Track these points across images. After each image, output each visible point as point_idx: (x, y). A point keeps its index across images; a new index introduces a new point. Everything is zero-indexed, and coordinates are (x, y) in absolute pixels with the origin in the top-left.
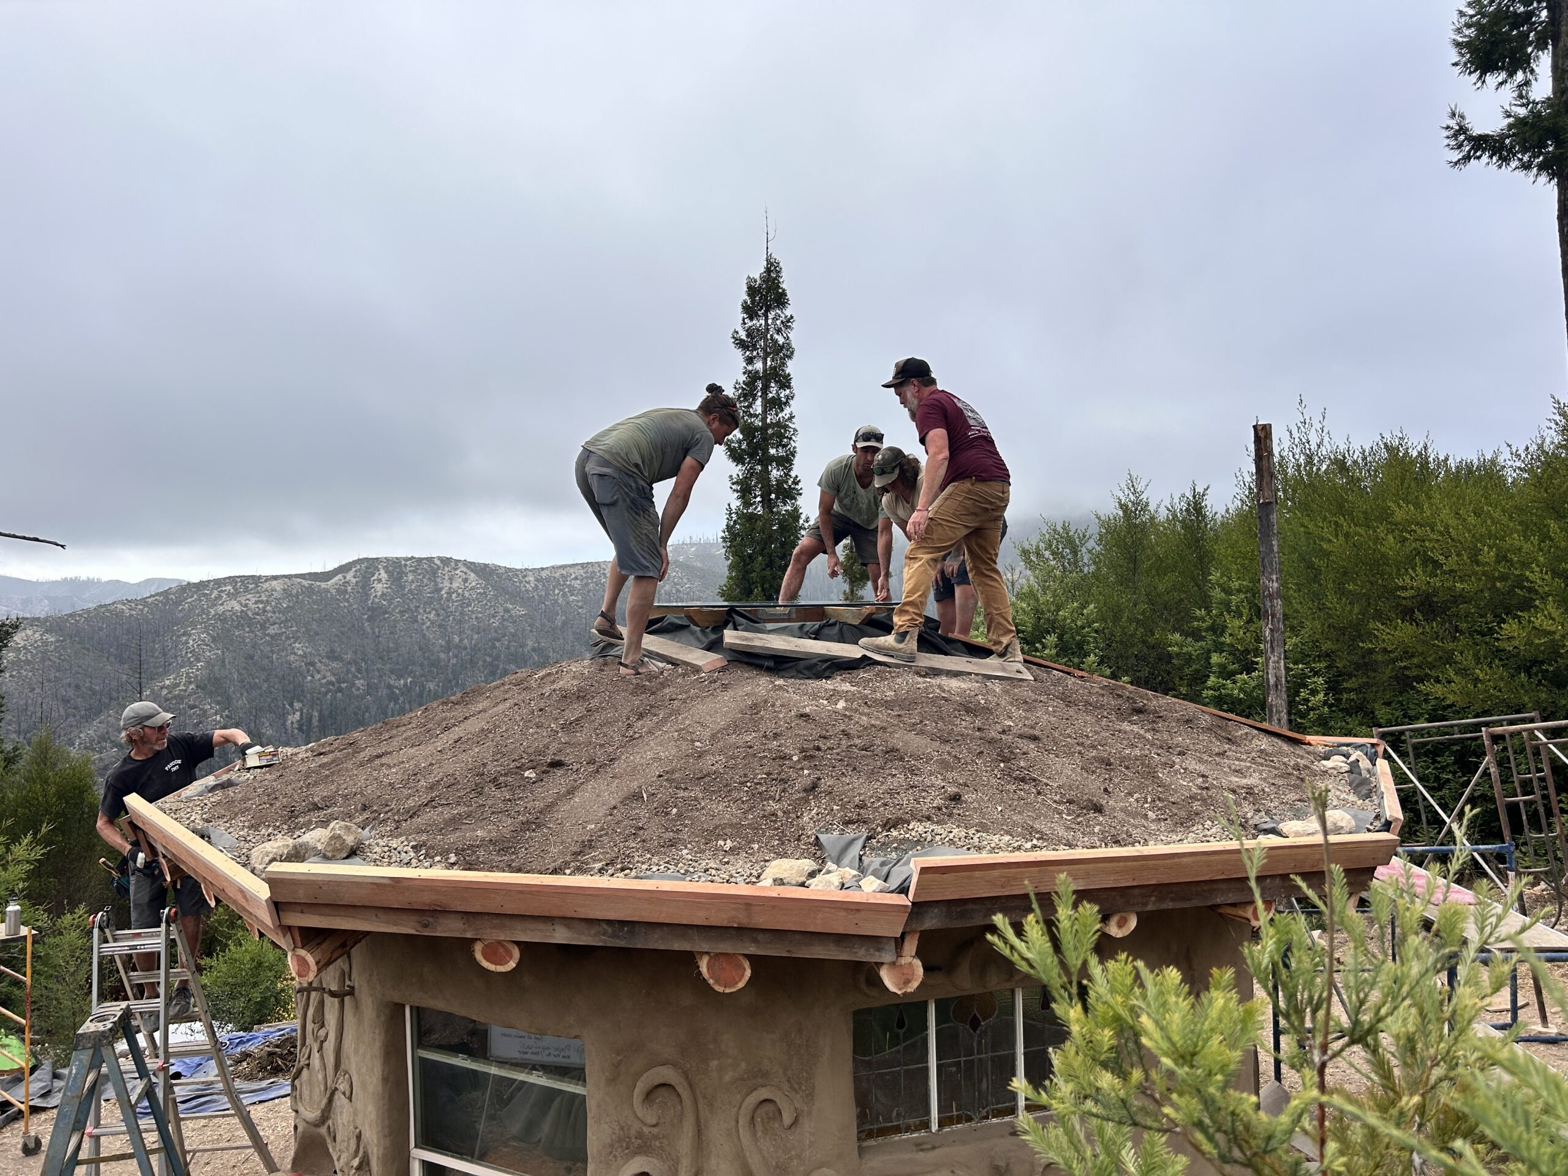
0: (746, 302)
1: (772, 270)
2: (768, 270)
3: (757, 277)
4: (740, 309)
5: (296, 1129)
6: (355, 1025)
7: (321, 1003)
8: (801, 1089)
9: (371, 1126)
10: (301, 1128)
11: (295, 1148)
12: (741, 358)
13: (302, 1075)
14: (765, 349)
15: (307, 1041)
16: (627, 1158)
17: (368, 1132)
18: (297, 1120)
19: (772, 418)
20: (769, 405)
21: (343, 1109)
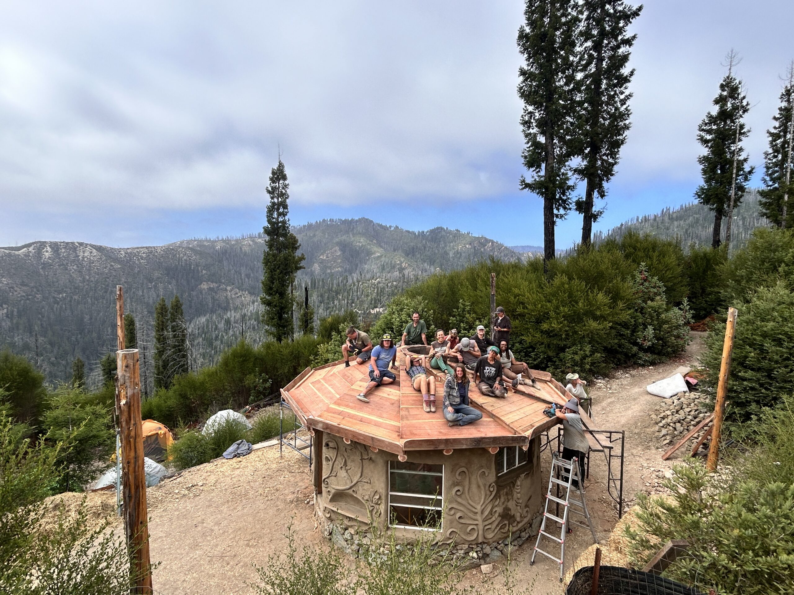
0: (271, 177)
1: (281, 166)
2: (279, 166)
3: (276, 168)
4: (269, 179)
5: (329, 491)
6: (372, 466)
7: (346, 461)
8: (489, 468)
9: (382, 489)
10: (333, 491)
11: (331, 496)
12: (269, 197)
13: (330, 478)
14: (278, 194)
15: (334, 470)
16: (454, 487)
17: (381, 490)
18: (329, 489)
19: (281, 219)
20: (279, 214)
21: (363, 485)
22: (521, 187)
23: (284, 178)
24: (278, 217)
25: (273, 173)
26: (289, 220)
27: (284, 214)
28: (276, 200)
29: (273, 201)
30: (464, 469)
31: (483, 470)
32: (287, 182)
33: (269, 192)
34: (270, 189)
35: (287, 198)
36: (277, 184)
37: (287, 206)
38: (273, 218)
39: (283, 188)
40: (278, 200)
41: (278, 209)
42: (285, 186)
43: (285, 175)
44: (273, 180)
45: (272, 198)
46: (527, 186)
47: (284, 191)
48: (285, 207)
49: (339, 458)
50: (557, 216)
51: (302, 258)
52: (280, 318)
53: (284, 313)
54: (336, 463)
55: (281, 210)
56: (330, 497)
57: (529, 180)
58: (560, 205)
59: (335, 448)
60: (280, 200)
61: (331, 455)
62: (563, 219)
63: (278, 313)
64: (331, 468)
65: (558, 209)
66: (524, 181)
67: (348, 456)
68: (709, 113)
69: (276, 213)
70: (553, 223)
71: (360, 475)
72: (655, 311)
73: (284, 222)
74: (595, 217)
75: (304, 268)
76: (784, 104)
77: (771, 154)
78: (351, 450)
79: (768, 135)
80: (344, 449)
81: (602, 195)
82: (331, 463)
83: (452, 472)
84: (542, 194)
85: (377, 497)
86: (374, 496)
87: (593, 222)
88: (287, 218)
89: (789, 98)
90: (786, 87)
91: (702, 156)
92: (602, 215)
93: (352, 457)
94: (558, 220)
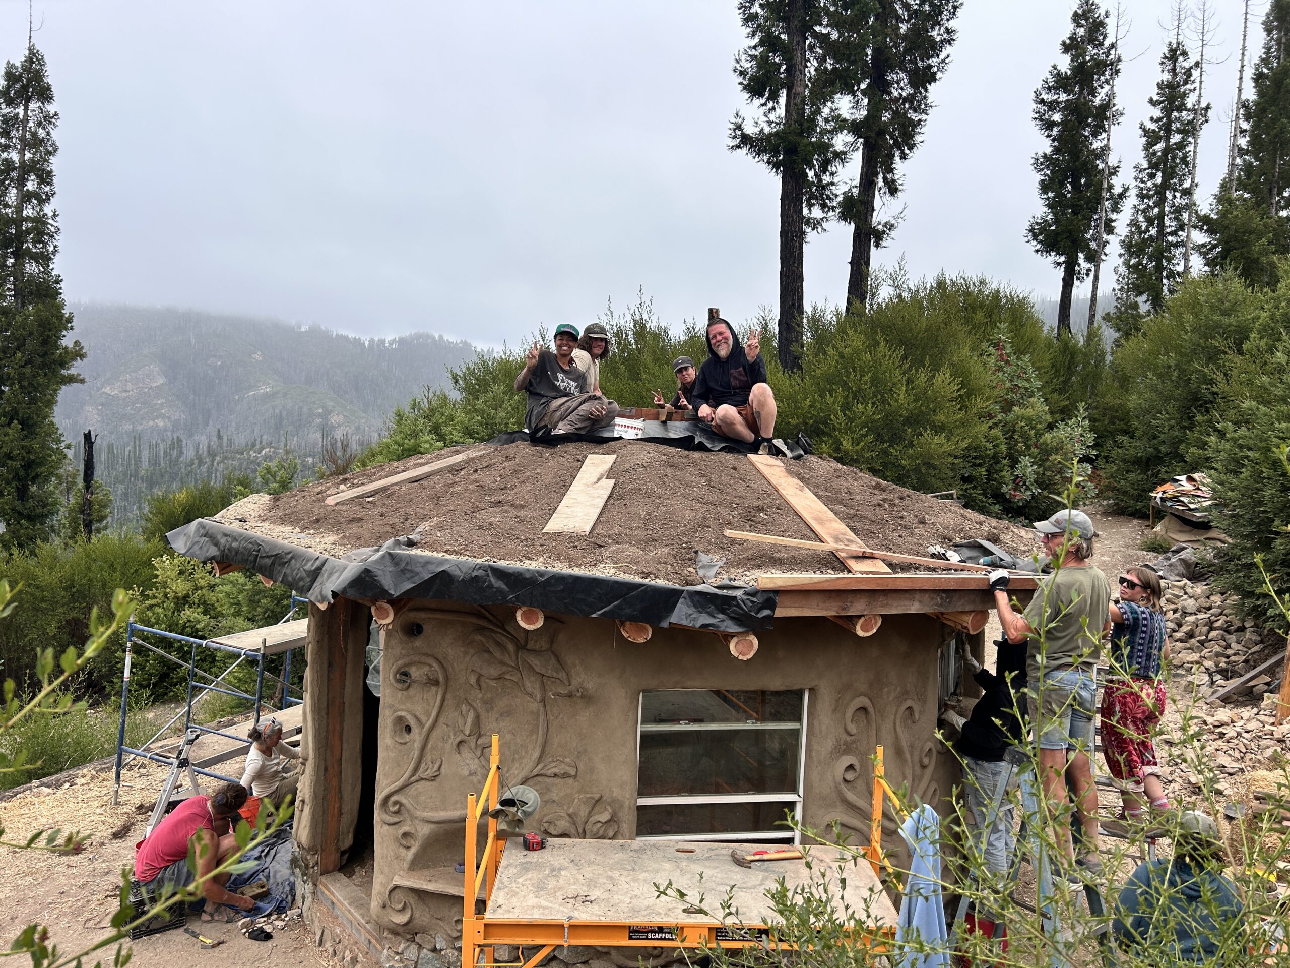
1: (34, 60)
2: (30, 60)
5: (405, 835)
6: (584, 717)
7: (477, 717)
8: (922, 698)
9: (622, 786)
10: (424, 830)
11: (413, 850)
13: (412, 790)
14: (22, 139)
15: (428, 757)
16: (838, 758)
17: (617, 792)
18: (405, 828)
19: (28, 212)
20: (26, 197)
21: (548, 790)
22: (732, 143)
23: (45, 94)
24: (21, 203)
25: (10, 76)
26: (55, 216)
27: (43, 199)
30: (863, 701)
31: (909, 703)
32: (51, 108)
35: (51, 153)
36: (20, 110)
39: (40, 124)
40: (22, 155)
41: (21, 182)
42: (48, 120)
43: (48, 88)
44: (8, 96)
46: (746, 140)
47: (41, 133)
49: (451, 714)
50: (808, 223)
51: (78, 353)
52: (22, 493)
53: (34, 480)
54: (435, 734)
55: (31, 186)
56: (410, 854)
57: (750, 129)
58: (813, 196)
59: (437, 683)
60: (28, 155)
61: (419, 710)
62: (820, 230)
63: (17, 477)
64: (416, 753)
65: (810, 206)
66: (739, 127)
67: (485, 702)
68: (1055, 67)
69: (13, 192)
70: (801, 236)
71: (536, 754)
72: (1032, 428)
73: (40, 221)
74: (879, 237)
75: (82, 381)
76: (1166, 77)
77: (1145, 169)
78: (499, 678)
79: (1141, 132)
80: (473, 680)
81: (893, 189)
82: (417, 736)
83: (834, 711)
84: (776, 166)
85: (605, 817)
86: (590, 814)
87: (873, 249)
88: (48, 209)
89: (1175, 66)
90: (1170, 44)
91: (1041, 153)
92: (893, 234)
93: (502, 703)
94: (808, 230)
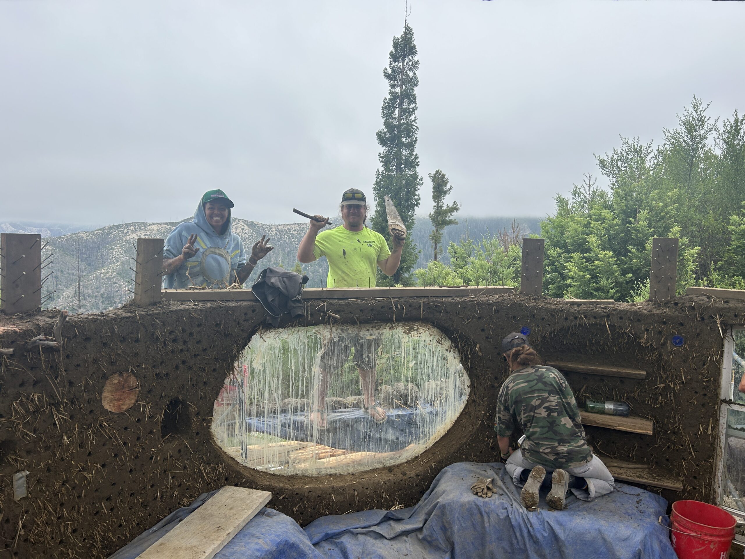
0: (392, 52)
1: (408, 33)
2: (405, 33)
3: (399, 37)
4: (388, 56)
12: (388, 84)
14: (402, 79)
19: (404, 120)
20: (403, 112)
23: (412, 51)
24: (400, 116)
25: (396, 45)
26: (416, 121)
27: (410, 112)
28: (398, 90)
29: (393, 90)
32: (416, 59)
33: (388, 76)
34: (390, 71)
35: (416, 85)
36: (401, 64)
37: (415, 98)
38: (393, 118)
39: (410, 69)
40: (401, 88)
41: (401, 104)
42: (415, 65)
43: (414, 47)
44: (394, 57)
45: (393, 86)
47: (411, 75)
48: (412, 99)
55: (406, 105)
69: (397, 110)
73: (409, 124)
88: (413, 117)
